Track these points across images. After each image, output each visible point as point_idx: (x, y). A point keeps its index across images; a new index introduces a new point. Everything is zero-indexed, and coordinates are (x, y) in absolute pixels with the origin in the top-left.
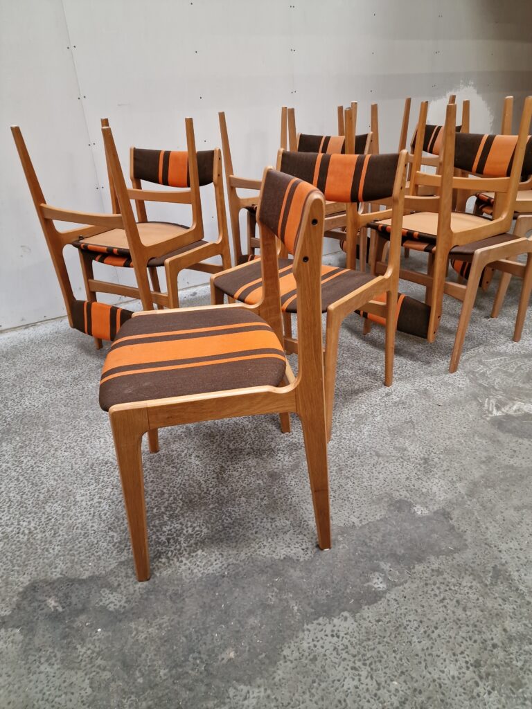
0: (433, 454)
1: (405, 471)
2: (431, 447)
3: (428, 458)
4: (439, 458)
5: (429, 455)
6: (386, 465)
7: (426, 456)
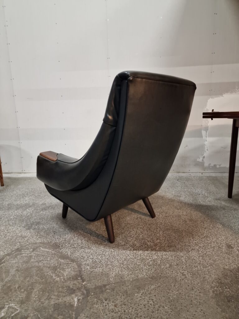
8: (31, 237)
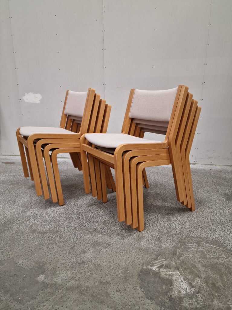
0: (90, 263)
1: (67, 261)
2: (96, 259)
3: (85, 263)
4: (88, 266)
5: (88, 261)
6: (67, 253)
7: (86, 262)
8: (181, 230)
